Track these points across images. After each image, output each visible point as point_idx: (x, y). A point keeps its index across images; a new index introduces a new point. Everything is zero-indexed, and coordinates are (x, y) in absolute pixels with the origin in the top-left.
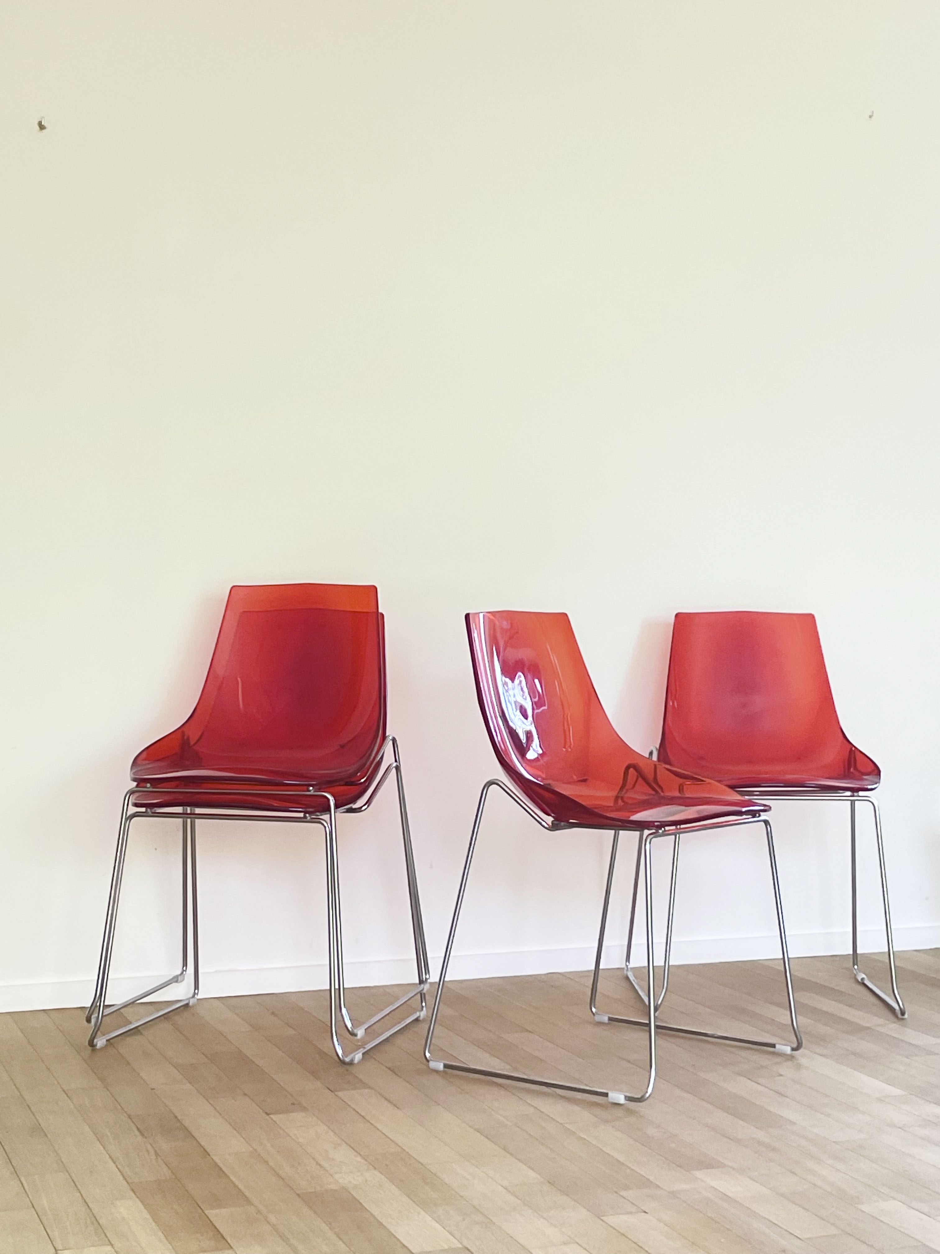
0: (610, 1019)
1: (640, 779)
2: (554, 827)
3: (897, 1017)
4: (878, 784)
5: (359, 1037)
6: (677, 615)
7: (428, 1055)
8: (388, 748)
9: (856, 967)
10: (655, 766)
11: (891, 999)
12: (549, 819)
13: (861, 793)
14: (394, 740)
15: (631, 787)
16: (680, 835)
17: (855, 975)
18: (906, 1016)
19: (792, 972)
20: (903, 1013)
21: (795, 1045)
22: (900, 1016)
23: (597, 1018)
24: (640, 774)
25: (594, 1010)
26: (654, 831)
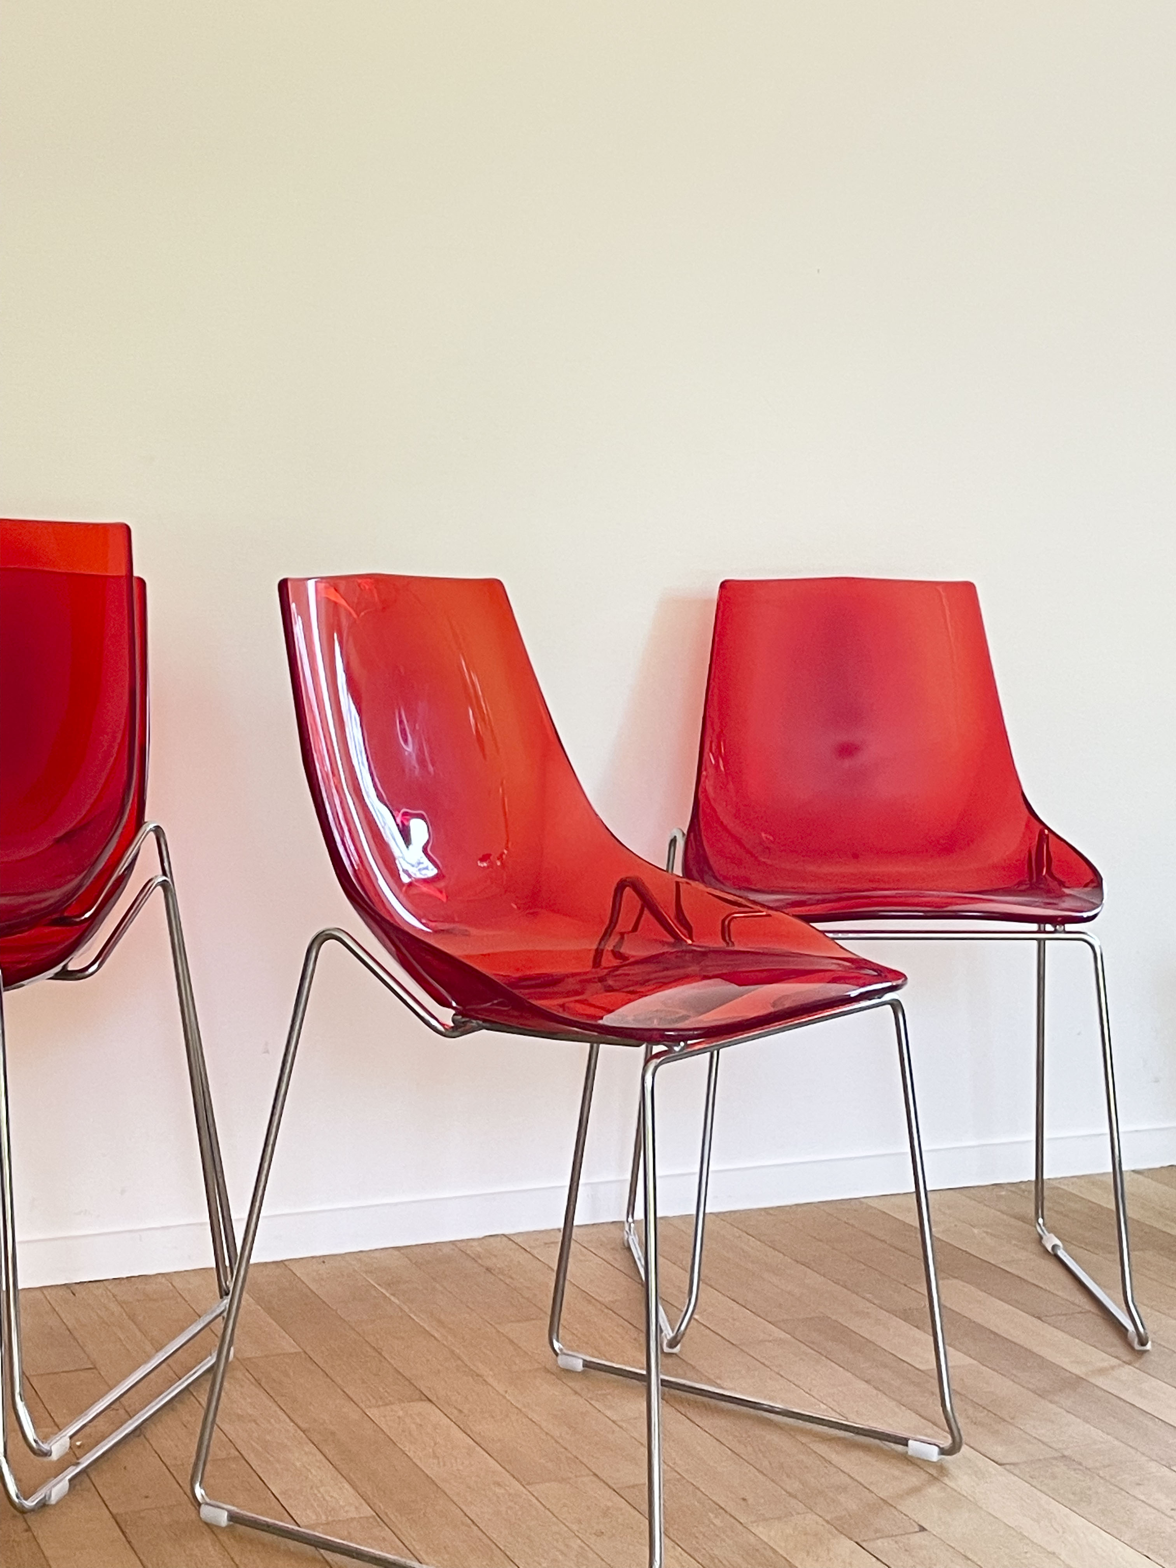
0: (587, 1364)
1: (646, 912)
2: (458, 1030)
3: (1130, 1346)
4: (1100, 908)
5: (55, 1457)
6: (724, 585)
7: (199, 1492)
8: (146, 844)
9: (1041, 1221)
10: (677, 883)
11: (1119, 1306)
12: (447, 1015)
13: (1069, 927)
14: (158, 831)
15: (630, 929)
16: (721, 1051)
17: (1041, 1238)
18: (1149, 1346)
19: (942, 1301)
20: (1143, 1343)
21: (947, 1443)
22: (1137, 1347)
23: (562, 1361)
24: (647, 903)
25: (556, 1345)
26: (665, 1048)
